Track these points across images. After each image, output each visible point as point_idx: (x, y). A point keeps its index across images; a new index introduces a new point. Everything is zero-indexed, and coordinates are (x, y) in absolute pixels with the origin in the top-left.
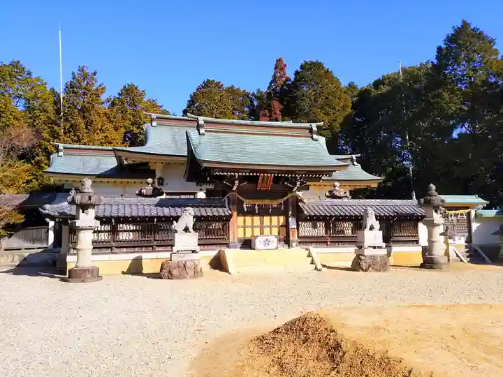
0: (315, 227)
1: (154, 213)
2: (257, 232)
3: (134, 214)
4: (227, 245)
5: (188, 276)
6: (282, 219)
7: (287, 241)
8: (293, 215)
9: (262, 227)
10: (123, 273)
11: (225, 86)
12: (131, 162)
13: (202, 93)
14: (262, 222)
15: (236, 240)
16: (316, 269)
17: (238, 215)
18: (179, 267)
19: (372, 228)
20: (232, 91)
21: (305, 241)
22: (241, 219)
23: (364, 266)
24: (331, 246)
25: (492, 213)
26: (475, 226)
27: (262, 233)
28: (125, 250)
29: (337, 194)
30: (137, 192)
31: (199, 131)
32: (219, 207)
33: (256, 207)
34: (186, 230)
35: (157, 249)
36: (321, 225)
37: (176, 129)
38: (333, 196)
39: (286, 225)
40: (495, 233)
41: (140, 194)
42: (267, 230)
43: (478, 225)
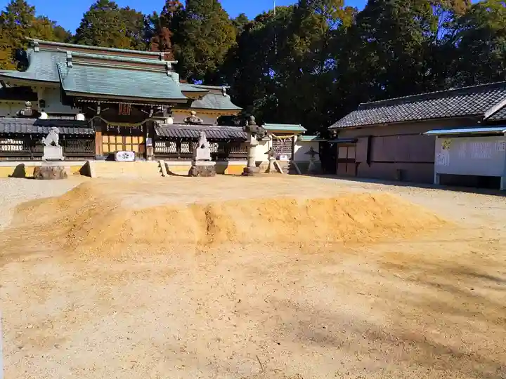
0: (168, 145)
1: (29, 131)
2: (120, 147)
3: (13, 131)
4: (94, 158)
5: (55, 178)
6: (141, 139)
7: (145, 156)
8: (149, 137)
9: (124, 144)
10: (9, 176)
11: (119, 7)
12: (12, 86)
13: (95, 13)
14: (124, 141)
15: (101, 154)
16: (163, 175)
17: (103, 134)
18: (47, 171)
19: (203, 147)
20: (127, 12)
21: (159, 156)
22: (105, 138)
23: (195, 173)
24: (180, 160)
25: (309, 138)
26: (297, 148)
27: (124, 149)
28: (7, 159)
29: (192, 120)
30: (17, 113)
31: (67, 63)
32: (85, 127)
33: (118, 129)
34: (53, 144)
35: (35, 159)
36: (173, 145)
37: (58, 55)
38: (189, 122)
39: (144, 143)
40: (307, 153)
41: (20, 116)
42: (128, 147)
43: (300, 147)
